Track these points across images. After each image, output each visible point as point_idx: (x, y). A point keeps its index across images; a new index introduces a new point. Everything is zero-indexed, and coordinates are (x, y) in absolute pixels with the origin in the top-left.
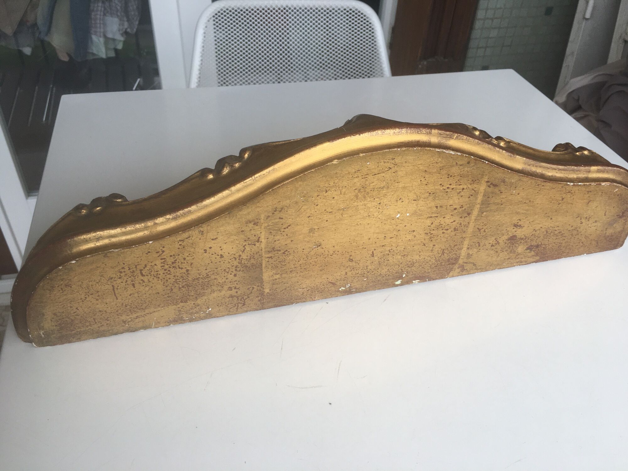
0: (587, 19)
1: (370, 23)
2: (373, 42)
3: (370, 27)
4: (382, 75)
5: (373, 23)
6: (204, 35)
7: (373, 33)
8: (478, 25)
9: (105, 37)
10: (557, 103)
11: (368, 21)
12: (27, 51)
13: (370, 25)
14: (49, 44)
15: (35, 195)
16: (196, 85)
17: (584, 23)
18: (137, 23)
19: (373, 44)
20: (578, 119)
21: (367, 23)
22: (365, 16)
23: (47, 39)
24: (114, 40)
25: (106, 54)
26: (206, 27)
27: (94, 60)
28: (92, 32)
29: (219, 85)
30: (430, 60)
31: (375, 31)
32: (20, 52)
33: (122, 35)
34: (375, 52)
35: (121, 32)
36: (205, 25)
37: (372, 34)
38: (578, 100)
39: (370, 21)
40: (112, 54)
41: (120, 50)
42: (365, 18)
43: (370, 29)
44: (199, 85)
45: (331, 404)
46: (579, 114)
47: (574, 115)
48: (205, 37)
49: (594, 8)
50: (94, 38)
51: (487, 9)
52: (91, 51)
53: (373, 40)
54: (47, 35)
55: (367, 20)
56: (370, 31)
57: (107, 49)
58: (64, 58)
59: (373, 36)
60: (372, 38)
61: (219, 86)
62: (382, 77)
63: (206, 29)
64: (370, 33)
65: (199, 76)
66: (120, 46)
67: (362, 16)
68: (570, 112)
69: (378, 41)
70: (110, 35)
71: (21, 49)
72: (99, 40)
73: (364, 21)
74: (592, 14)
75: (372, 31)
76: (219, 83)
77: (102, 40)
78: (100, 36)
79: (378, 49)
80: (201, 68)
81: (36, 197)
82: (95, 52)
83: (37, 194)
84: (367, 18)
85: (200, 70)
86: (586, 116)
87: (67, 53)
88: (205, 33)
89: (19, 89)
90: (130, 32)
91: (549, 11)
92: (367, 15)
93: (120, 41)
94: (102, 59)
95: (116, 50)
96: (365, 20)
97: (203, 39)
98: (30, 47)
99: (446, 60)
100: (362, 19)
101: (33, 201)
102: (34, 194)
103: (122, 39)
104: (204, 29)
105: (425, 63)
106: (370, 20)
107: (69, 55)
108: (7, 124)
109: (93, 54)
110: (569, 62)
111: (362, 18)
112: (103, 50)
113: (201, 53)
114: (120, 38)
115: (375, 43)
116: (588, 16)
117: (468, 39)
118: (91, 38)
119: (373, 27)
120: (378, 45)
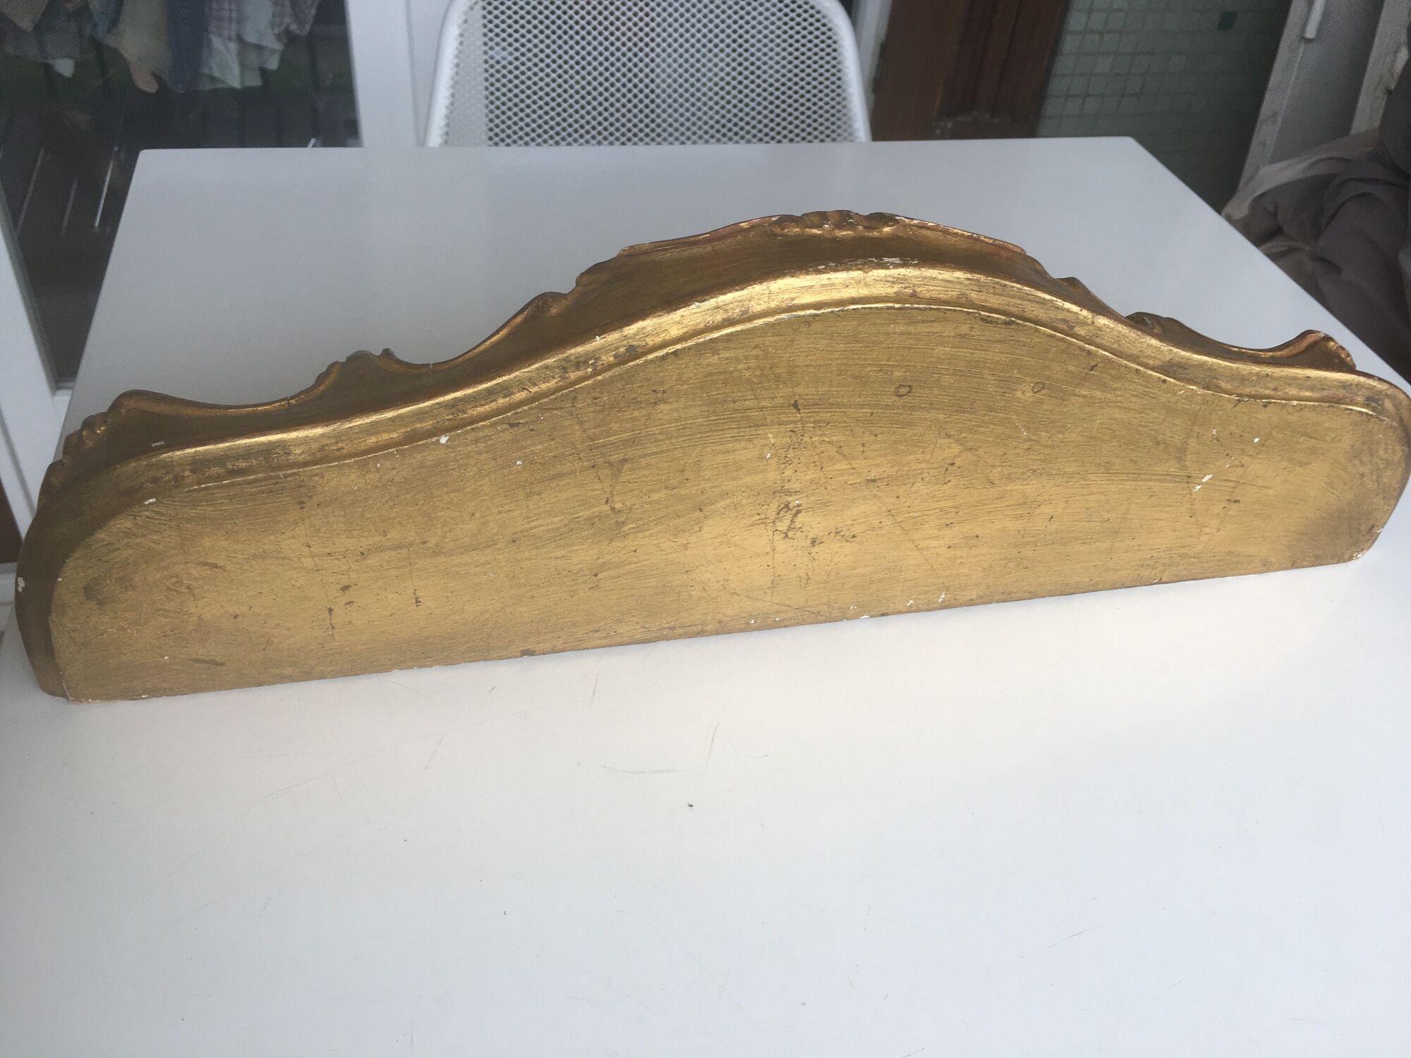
0: (1309, 41)
1: (830, 30)
2: (833, 71)
3: (829, 38)
4: (850, 136)
5: (835, 29)
6: (460, 39)
7: (835, 50)
8: (1069, 44)
9: (240, 40)
10: (1229, 219)
11: (824, 25)
12: (65, 67)
13: (829, 33)
14: (115, 52)
15: (70, 388)
16: (439, 140)
17: (1302, 49)
18: (313, 12)
19: (833, 75)
20: (1275, 257)
21: (824, 29)
22: (818, 12)
23: (110, 41)
24: (259, 48)
25: (242, 80)
26: (466, 21)
27: (215, 91)
28: (212, 28)
29: (491, 143)
30: (960, 119)
31: (840, 47)
32: (48, 68)
33: (279, 37)
34: (839, 95)
35: (277, 31)
36: (464, 18)
37: (834, 54)
38: (1275, 214)
39: (829, 25)
40: (255, 81)
41: (273, 72)
42: (817, 16)
43: (829, 42)
44: (446, 142)
45: (691, 806)
46: (1278, 245)
47: (1267, 246)
48: (461, 43)
49: (1325, 15)
50: (216, 41)
51: (1090, 11)
52: (206, 71)
53: (834, 67)
54: (109, 31)
55: (823, 21)
56: (829, 46)
57: (244, 67)
58: (147, 84)
59: (834, 58)
60: (834, 62)
61: (490, 146)
62: (851, 141)
63: (465, 26)
64: (828, 50)
65: (446, 129)
66: (273, 64)
67: (812, 12)
68: (1259, 240)
69: (845, 70)
70: (251, 38)
71: (51, 62)
72: (227, 47)
73: (817, 25)
74: (1320, 30)
75: (834, 46)
76: (491, 139)
77: (233, 46)
78: (230, 39)
79: (844, 87)
80: (451, 112)
81: (70, 392)
82: (217, 74)
83: (71, 384)
84: (824, 17)
85: (448, 117)
86: (1291, 251)
87: (154, 74)
88: (462, 35)
89: (42, 152)
90: (298, 32)
91: (1227, 21)
92: (824, 12)
93: (273, 51)
94: (233, 89)
95: (264, 72)
96: (818, 21)
97: (457, 49)
98: (70, 57)
99: (997, 121)
100: (811, 20)
101: (63, 398)
102: (67, 384)
103: (278, 46)
104: (460, 26)
105: (950, 125)
106: (829, 21)
107: (158, 79)
108: (15, 224)
109: (213, 79)
110: (1266, 134)
111: (812, 16)
112: (236, 69)
113: (452, 79)
114: (273, 43)
115: (839, 75)
116: (1311, 33)
117: (1048, 74)
118: (210, 42)
119: (835, 38)
120: (844, 78)
